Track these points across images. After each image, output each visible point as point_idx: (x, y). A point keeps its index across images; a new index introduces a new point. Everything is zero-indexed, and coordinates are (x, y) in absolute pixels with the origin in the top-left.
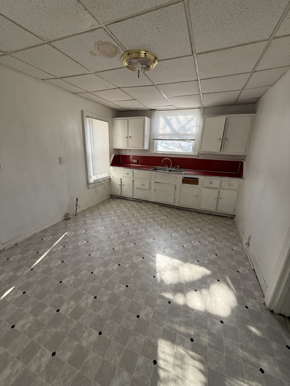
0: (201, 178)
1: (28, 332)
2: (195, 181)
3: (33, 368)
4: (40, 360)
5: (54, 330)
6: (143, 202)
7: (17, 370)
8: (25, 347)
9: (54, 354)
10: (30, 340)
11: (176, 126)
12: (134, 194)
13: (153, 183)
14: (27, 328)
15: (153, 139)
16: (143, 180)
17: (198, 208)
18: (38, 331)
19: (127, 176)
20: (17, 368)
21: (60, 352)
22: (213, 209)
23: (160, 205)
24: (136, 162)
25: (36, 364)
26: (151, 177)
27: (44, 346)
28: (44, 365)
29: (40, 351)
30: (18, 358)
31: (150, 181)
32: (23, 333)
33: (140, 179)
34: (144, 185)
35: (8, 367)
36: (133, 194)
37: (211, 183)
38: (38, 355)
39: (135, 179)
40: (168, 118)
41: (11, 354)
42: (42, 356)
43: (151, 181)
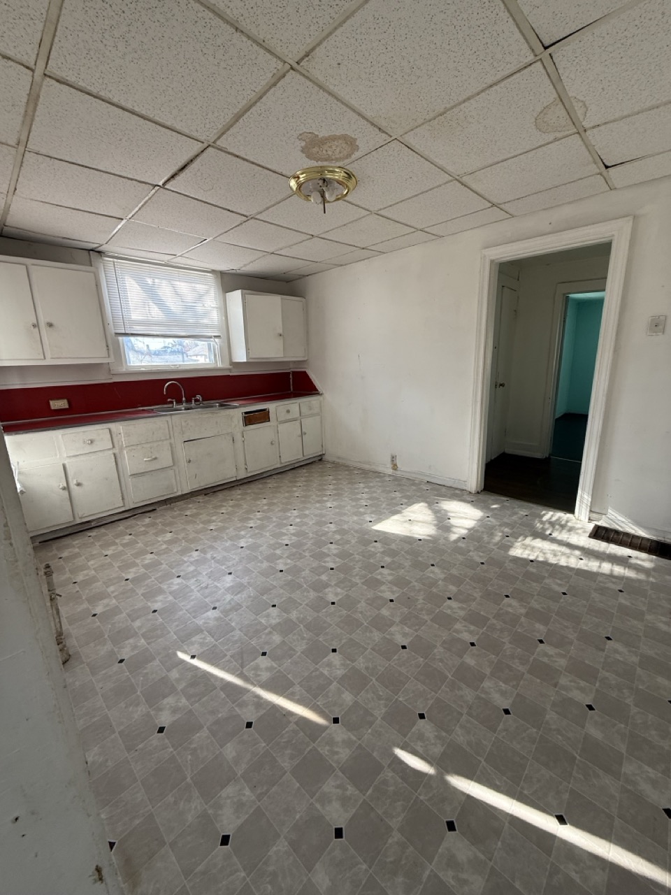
0: (271, 406)
1: (515, 683)
2: (263, 416)
3: (562, 662)
4: (552, 656)
5: (507, 646)
6: (158, 509)
7: (571, 681)
8: (538, 681)
9: (541, 641)
10: (527, 676)
11: (173, 305)
12: (125, 497)
13: (179, 447)
14: (507, 686)
15: (116, 334)
16: (149, 445)
17: (279, 466)
18: (512, 667)
19: (88, 449)
20: (568, 683)
21: (538, 635)
22: (300, 457)
23: (205, 495)
24: (67, 407)
25: (557, 660)
26: (171, 433)
27: (533, 654)
28: (557, 651)
29: (540, 659)
30: (555, 685)
31: (171, 444)
32: (516, 689)
33: (139, 447)
34: (156, 458)
35: (570, 696)
36: (123, 499)
37: (288, 411)
38: (545, 660)
39: (121, 449)
40: (150, 281)
41: (552, 698)
42: (546, 655)
43: (172, 441)
